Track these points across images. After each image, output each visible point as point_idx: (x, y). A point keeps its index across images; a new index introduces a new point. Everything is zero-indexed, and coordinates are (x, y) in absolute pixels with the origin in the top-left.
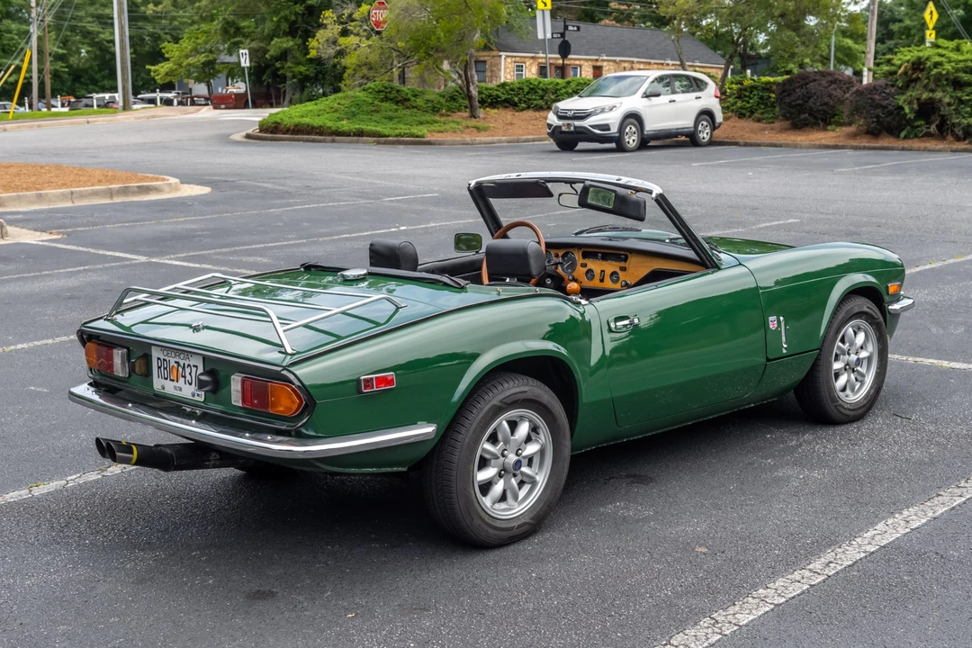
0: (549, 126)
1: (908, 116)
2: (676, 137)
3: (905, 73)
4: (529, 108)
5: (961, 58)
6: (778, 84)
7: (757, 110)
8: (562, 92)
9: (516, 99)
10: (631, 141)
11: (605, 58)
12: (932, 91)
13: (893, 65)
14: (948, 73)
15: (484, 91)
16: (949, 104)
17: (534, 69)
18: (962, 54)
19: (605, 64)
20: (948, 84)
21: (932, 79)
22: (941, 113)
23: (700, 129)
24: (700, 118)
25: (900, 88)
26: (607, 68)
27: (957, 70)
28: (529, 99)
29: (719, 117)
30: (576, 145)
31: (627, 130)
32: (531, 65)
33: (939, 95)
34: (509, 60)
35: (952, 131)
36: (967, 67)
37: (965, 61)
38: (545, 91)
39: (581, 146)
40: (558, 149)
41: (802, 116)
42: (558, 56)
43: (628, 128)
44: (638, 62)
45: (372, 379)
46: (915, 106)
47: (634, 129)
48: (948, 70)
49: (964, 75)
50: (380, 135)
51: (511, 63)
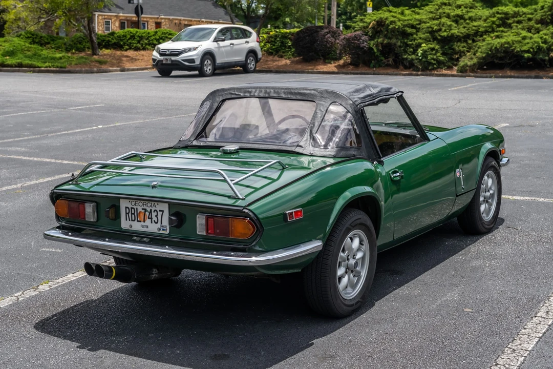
0: (154, 60)
1: (376, 54)
2: (234, 67)
3: (373, 28)
4: (130, 48)
5: (406, 18)
6: (292, 34)
7: (280, 50)
8: (152, 38)
9: (122, 43)
10: (208, 70)
11: (163, 17)
12: (390, 38)
13: (364, 22)
14: (399, 27)
15: (100, 38)
16: (400, 47)
17: (117, 24)
18: (405, 16)
19: (163, 21)
20: (399, 34)
21: (389, 31)
22: (396, 52)
23: (248, 62)
24: (249, 55)
25: (371, 37)
26: (164, 23)
27: (405, 26)
28: (131, 43)
29: (260, 54)
30: (171, 73)
31: (206, 63)
32: (115, 21)
33: (394, 41)
34: (100, 17)
35: (402, 63)
36: (409, 24)
37: (408, 20)
38: (141, 38)
39: (174, 73)
40: (160, 75)
41: (311, 54)
42: (135, 15)
43: (206, 61)
44: (184, 20)
45: (292, 212)
46: (380, 48)
47: (209, 62)
48: (399, 25)
49: (408, 29)
50: (35, 67)
51: (102, 19)
